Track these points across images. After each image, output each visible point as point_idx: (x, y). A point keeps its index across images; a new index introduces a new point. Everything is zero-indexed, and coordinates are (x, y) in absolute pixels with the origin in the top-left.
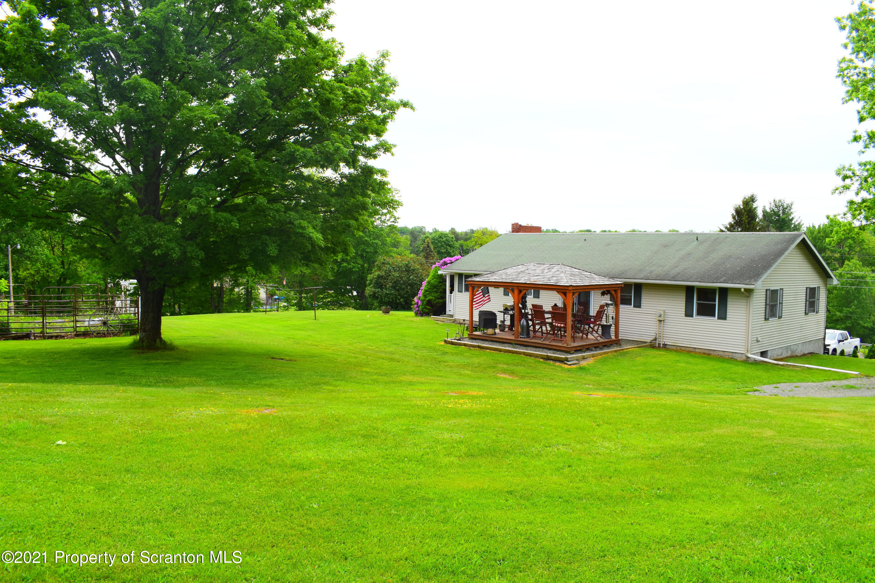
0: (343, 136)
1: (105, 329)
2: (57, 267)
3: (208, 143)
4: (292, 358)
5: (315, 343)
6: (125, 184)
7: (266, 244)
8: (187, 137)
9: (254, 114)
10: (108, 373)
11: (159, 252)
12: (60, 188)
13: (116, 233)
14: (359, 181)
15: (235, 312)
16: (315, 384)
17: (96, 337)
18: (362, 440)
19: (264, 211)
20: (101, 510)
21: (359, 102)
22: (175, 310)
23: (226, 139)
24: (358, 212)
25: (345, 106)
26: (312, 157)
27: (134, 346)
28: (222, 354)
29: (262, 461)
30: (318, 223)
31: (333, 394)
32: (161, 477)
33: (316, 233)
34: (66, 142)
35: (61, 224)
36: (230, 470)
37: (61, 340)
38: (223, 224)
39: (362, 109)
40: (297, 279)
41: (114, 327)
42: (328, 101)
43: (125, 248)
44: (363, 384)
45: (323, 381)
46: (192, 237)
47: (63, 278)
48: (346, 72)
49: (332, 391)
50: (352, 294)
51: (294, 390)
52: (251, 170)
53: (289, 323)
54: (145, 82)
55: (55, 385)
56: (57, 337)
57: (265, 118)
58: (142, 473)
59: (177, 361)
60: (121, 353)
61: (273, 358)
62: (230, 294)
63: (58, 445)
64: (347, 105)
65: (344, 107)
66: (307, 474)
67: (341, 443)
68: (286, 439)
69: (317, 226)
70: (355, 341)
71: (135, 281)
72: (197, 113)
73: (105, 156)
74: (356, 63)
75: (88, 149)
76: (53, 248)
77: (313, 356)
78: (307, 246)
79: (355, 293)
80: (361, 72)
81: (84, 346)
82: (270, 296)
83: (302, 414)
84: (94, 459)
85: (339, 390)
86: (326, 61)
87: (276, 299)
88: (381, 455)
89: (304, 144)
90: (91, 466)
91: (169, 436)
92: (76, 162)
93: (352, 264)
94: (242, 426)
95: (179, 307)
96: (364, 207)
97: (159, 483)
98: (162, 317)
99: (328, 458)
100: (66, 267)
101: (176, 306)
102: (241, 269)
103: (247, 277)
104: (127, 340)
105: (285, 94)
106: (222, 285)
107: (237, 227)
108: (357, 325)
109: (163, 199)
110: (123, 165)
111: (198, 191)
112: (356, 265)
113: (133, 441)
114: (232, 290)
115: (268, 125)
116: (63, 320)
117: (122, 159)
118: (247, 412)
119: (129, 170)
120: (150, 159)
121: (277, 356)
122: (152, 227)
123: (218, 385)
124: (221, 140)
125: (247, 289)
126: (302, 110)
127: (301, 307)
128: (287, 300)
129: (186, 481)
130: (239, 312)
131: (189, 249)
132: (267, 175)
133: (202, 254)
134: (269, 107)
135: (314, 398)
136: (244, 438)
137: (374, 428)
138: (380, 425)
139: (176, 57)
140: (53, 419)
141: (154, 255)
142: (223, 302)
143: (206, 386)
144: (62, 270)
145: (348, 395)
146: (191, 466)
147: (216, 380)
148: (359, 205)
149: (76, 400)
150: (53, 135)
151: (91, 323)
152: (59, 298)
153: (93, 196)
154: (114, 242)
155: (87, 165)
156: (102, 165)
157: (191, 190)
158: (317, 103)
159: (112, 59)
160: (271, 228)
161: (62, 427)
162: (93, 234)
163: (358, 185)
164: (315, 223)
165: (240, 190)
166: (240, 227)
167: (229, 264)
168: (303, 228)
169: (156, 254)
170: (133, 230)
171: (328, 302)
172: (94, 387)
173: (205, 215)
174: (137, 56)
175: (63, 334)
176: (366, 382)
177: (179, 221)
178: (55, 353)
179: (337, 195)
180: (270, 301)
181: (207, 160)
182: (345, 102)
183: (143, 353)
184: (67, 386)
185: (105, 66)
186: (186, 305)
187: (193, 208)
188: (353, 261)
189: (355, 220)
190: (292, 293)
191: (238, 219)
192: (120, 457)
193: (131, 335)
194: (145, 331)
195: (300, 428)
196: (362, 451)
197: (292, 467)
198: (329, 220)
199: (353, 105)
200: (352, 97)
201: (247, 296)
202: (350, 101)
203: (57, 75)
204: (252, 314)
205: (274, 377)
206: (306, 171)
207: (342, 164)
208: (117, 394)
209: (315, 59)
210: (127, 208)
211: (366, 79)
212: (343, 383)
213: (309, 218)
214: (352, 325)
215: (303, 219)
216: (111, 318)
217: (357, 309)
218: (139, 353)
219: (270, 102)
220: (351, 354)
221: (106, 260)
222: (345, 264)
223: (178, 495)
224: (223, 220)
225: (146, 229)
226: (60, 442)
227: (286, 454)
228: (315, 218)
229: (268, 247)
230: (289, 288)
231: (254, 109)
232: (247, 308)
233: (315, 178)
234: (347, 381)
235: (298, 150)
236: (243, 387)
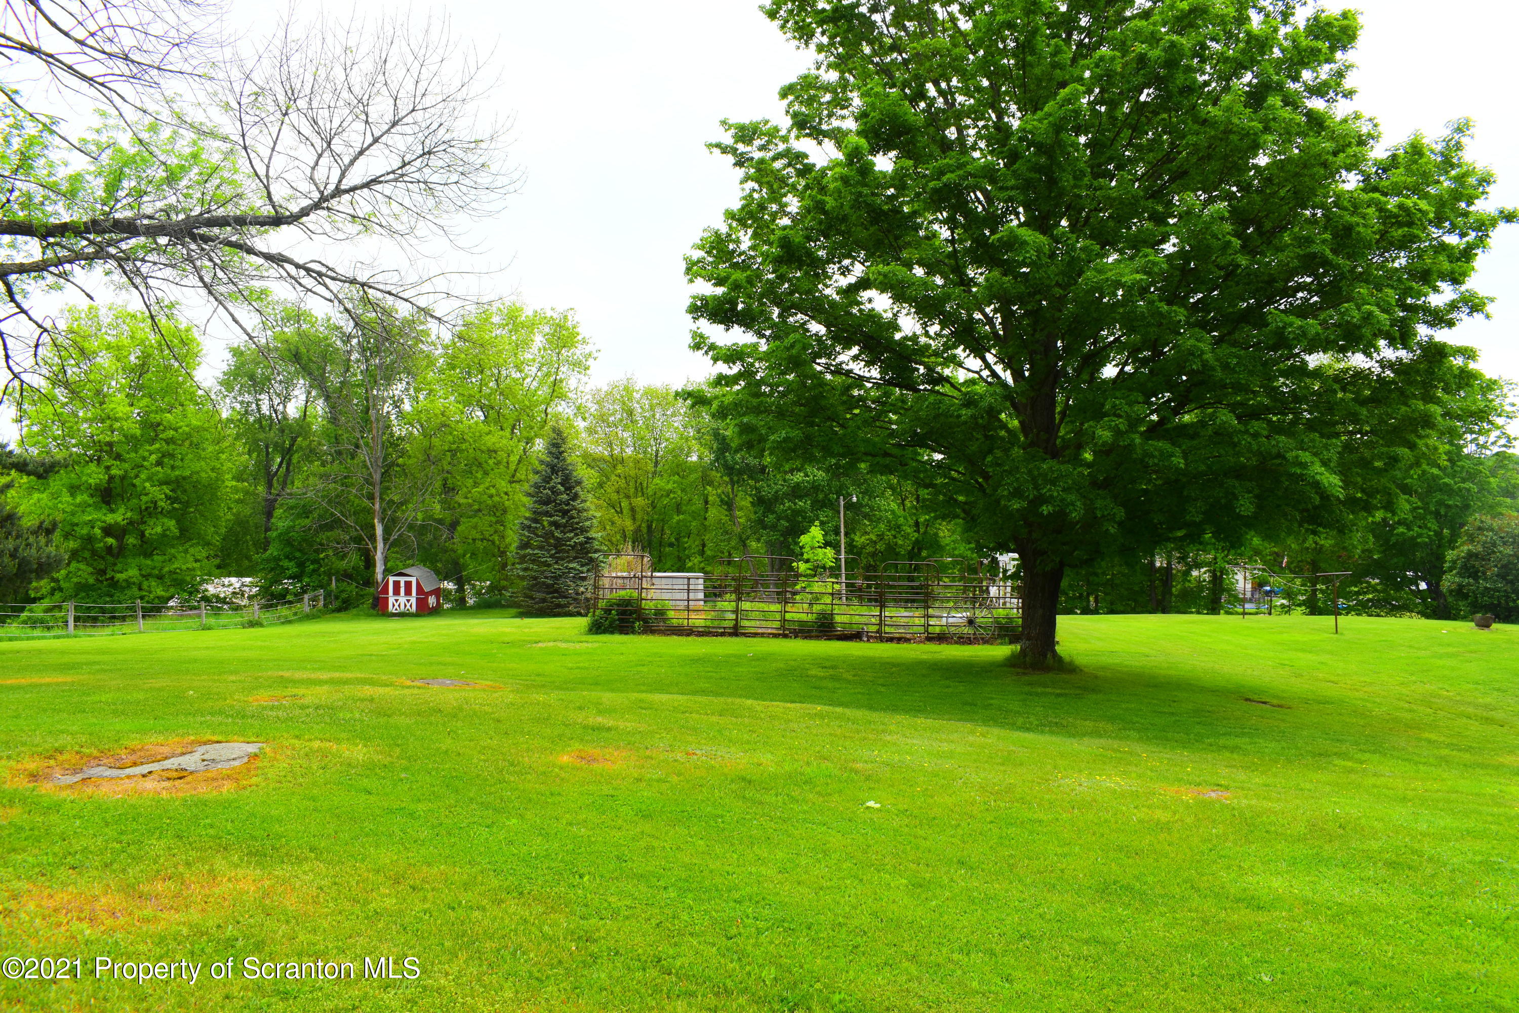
0: (1380, 290)
1: (971, 631)
2: (909, 530)
3: (1130, 323)
4: (1283, 702)
5: (1333, 678)
6: (996, 400)
7: (1233, 494)
8: (1095, 315)
9: (1210, 266)
10: (966, 703)
11: (1050, 508)
12: (906, 410)
13: (987, 477)
14: (1418, 372)
15: (1192, 613)
16: (1321, 755)
17: (956, 643)
18: (1383, 872)
19: (1230, 435)
20: (910, 918)
21: (1410, 224)
22: (1088, 605)
23: (1161, 314)
24: (1415, 431)
25: (1383, 234)
26: (1318, 334)
27: (1012, 663)
28: (1155, 686)
29: (1185, 882)
30: (1333, 455)
31: (1353, 776)
32: (1011, 883)
33: (1327, 475)
34: (914, 338)
35: (906, 465)
36: (1128, 888)
37: (905, 645)
38: (1156, 461)
39: (1417, 236)
40: (1309, 557)
41: (984, 628)
42: (1349, 229)
43: (998, 502)
44: (1416, 763)
45: (1335, 750)
46: (1106, 484)
47: (918, 546)
48: (1385, 170)
49: (1351, 771)
50: (1417, 586)
51: (1276, 762)
52: (1205, 364)
53: (1285, 637)
54: (1026, 234)
55: (882, 714)
56: (899, 640)
57: (1231, 272)
58: (983, 870)
59: (1078, 692)
60: (991, 671)
61: (1247, 700)
62: (1185, 580)
63: (868, 808)
64: (1387, 232)
65: (1382, 236)
66: (1263, 917)
67: (1340, 870)
68: (1238, 849)
69: (1329, 460)
70: (1414, 678)
71: (1016, 555)
72: (1109, 274)
73: (968, 356)
74: (1406, 152)
75: (947, 347)
76: (903, 500)
77: (1326, 701)
78: (1311, 498)
79: (1423, 586)
80: (1414, 167)
81: (938, 657)
82: (1259, 585)
83: (1276, 806)
84: (916, 837)
85: (1365, 770)
86: (1342, 155)
87: (1268, 593)
88: (1418, 905)
89: (1304, 311)
90: (908, 848)
91: (1035, 816)
92: (930, 369)
93: (1416, 529)
94: (1161, 815)
95: (1096, 601)
96: (1427, 422)
97: (1007, 891)
98: (1058, 617)
99: (1310, 894)
100: (922, 530)
101: (1091, 599)
102: (1194, 537)
103: (1213, 552)
104: (1001, 651)
105: (1268, 225)
106: (1169, 563)
107: (1182, 466)
108: (1418, 649)
109: (1061, 421)
110: (999, 369)
111: (1114, 406)
112: (1425, 531)
113: (979, 816)
114: (1187, 573)
115: (1237, 284)
116: (911, 614)
117: (995, 360)
118: (1177, 792)
119: (1007, 376)
120: (1039, 357)
121: (1256, 697)
122: (1039, 469)
123: (1141, 739)
124: (1152, 316)
125: (1213, 573)
126: (1298, 250)
127: (1314, 609)
128: (1289, 595)
129: (1049, 895)
130: (1198, 613)
131: (1099, 503)
132: (1236, 372)
133: (1120, 513)
134: (1236, 253)
135: (1311, 781)
136: (1162, 836)
137: (1414, 852)
138: (1427, 847)
139: (1075, 186)
140: (869, 766)
141: (1042, 514)
142: (1171, 594)
143: (1121, 739)
144: (916, 535)
145: (1381, 781)
146: (1062, 871)
147: (1139, 731)
148: (1415, 419)
149: (909, 741)
150: (897, 328)
151: (951, 620)
152: (910, 579)
153: (951, 420)
154: (984, 491)
155: (947, 372)
156: (968, 370)
157: (1103, 405)
158: (1327, 236)
159: (980, 202)
160: (1244, 467)
161: (878, 781)
162: (953, 479)
163: (1417, 380)
164: (1326, 455)
165: (1191, 401)
166: (1186, 465)
167: (1171, 529)
168: (1304, 466)
169: (1045, 513)
170: (1010, 472)
171: (1369, 600)
172: (937, 723)
173: (1125, 447)
174: (1012, 193)
175: (908, 636)
176: (1424, 760)
177: (1088, 456)
178: (894, 665)
179: (1373, 400)
180: (1257, 596)
181: (1134, 352)
182: (1382, 227)
183: (1024, 674)
184: (899, 718)
185: (970, 214)
186: (1108, 598)
187: (1104, 435)
188: (1419, 523)
189: (1409, 448)
190: (1298, 581)
191: (1183, 452)
192: (953, 840)
193: (1011, 643)
194: (1029, 638)
195: (1267, 832)
196: (1379, 892)
197: (1238, 900)
198: (1357, 449)
199: (1400, 232)
200: (1396, 216)
201: (1214, 585)
202: (1393, 224)
203: (897, 238)
204: (1222, 618)
205: (1243, 734)
206: (1314, 360)
207: (1382, 343)
208: (971, 738)
209: (1320, 155)
210: (1002, 438)
211: (1426, 178)
212: (1376, 757)
213: (1314, 447)
214: (1411, 647)
215: (1302, 449)
216: (983, 614)
217: (1428, 617)
218: (1018, 674)
219: (1237, 243)
220: (1402, 704)
221: (971, 521)
222: (1401, 529)
223: (1032, 916)
224: (1156, 453)
225: (1030, 472)
226: (871, 804)
227: (1233, 875)
228: (1326, 447)
229: (1238, 500)
230: (1292, 572)
231: (1210, 257)
232: (1214, 607)
233: (1331, 372)
234: (1385, 755)
235: (1291, 324)
236: (1184, 747)
